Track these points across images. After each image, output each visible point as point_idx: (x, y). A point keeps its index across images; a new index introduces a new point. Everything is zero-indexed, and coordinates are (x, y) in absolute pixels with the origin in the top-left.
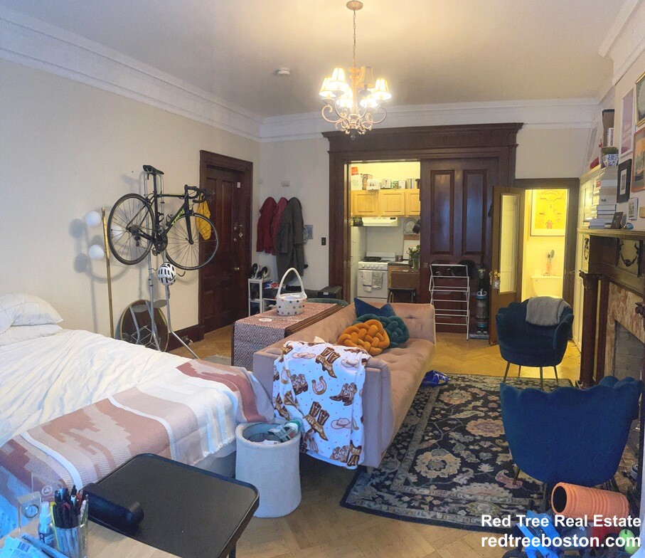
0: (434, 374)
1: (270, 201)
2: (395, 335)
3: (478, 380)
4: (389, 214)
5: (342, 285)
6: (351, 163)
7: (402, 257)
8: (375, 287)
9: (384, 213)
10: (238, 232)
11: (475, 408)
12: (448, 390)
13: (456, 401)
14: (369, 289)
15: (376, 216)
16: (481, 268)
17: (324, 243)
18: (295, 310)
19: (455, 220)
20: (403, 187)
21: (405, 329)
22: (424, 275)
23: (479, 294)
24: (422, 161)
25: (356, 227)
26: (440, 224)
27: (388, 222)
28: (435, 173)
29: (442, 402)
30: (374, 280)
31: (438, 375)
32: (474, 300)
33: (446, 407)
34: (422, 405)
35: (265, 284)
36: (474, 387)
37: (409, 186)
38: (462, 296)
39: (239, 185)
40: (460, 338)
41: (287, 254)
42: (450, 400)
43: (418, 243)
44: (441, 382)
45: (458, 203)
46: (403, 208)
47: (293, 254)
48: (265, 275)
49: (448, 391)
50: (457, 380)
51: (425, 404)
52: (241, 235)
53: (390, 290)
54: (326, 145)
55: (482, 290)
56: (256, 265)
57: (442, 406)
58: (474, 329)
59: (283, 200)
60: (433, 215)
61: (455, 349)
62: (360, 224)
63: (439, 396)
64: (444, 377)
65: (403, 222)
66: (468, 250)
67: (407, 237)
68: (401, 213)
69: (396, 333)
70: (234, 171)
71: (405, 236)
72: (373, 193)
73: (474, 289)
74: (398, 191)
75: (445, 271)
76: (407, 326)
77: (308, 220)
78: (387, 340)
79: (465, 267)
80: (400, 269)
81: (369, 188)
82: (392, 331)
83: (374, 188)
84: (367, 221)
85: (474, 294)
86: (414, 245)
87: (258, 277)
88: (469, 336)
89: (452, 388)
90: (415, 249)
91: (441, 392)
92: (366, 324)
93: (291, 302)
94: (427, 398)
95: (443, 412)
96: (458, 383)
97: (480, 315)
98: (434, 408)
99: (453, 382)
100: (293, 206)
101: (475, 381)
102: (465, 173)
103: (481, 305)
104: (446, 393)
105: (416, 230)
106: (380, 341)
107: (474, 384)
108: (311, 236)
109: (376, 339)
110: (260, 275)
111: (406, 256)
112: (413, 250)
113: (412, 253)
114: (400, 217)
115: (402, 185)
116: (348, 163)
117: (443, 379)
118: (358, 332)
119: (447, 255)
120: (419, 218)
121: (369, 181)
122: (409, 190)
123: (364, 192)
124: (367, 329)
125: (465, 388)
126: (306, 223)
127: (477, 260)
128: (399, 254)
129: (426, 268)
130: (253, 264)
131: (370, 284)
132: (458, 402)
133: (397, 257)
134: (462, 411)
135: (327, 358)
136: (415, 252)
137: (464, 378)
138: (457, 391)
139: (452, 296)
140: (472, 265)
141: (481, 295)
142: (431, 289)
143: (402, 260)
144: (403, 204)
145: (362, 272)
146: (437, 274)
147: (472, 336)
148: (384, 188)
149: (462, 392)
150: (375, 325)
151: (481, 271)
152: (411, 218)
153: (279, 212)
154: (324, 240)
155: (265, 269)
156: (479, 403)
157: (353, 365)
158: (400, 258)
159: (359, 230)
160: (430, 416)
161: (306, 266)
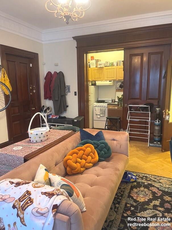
0: (127, 175)
1: (49, 73)
2: (103, 153)
3: (156, 180)
4: (109, 79)
5: (84, 116)
6: (88, 53)
7: (115, 100)
8: (101, 115)
9: (106, 79)
10: (32, 90)
11: (155, 207)
12: (136, 187)
13: (142, 199)
14: (99, 116)
15: (103, 80)
16: (157, 108)
17: (75, 95)
18: (41, 139)
19: (143, 81)
20: (116, 65)
21: (109, 149)
22: (125, 110)
23: (156, 122)
24: (125, 49)
25: (93, 86)
26: (134, 84)
27: (108, 83)
28: (132, 56)
29: (132, 198)
30: (101, 112)
31: (130, 176)
32: (153, 125)
33: (135, 204)
34: (118, 200)
35: (48, 116)
36: (154, 186)
37: (119, 64)
38: (146, 123)
39: (31, 65)
40: (144, 146)
41: (57, 100)
42: (137, 197)
43: (122, 93)
44: (132, 180)
45: (145, 71)
46: (115, 76)
47: (61, 100)
48: (48, 111)
49: (136, 189)
50: (142, 178)
51: (120, 199)
52: (34, 91)
53: (107, 118)
54: (75, 44)
55: (158, 119)
56: (44, 106)
57: (132, 202)
58: (152, 141)
59: (55, 73)
60: (130, 78)
61: (141, 153)
62: (94, 84)
63: (130, 193)
64: (134, 177)
65: (115, 83)
66: (150, 98)
67: (117, 90)
68: (115, 78)
69: (103, 152)
70: (29, 58)
71: (116, 89)
72: (101, 69)
73: (153, 119)
74: (113, 67)
75: (136, 109)
76: (110, 147)
77: (67, 83)
78: (97, 158)
79: (148, 107)
80: (114, 106)
81: (99, 66)
82: (101, 151)
83: (101, 66)
84: (98, 83)
85: (153, 121)
86: (120, 94)
87: (44, 112)
88: (149, 145)
89: (139, 185)
90: (120, 96)
91: (132, 188)
92: (83, 147)
93: (37, 134)
94: (122, 193)
95: (132, 209)
96: (143, 181)
97: (156, 133)
98: (126, 204)
99: (140, 180)
100: (60, 76)
101: (154, 181)
102: (150, 54)
103: (157, 128)
104: (135, 190)
105: (121, 86)
106: (92, 158)
107: (153, 184)
108: (69, 91)
109: (90, 157)
110: (45, 112)
111: (117, 100)
112: (119, 97)
113: (119, 99)
114: (114, 81)
115: (115, 64)
116: (87, 53)
117: (133, 179)
118: (77, 154)
119: (138, 100)
120: (123, 80)
121: (99, 63)
122: (119, 67)
123: (97, 68)
124: (84, 151)
125: (147, 187)
126: (67, 84)
127: (155, 103)
128: (113, 99)
129: (126, 107)
130: (42, 106)
131: (99, 114)
132: (142, 200)
133: (112, 100)
134: (146, 209)
135: (22, 203)
136: (120, 98)
137: (146, 177)
138: (142, 189)
139: (140, 122)
140: (152, 105)
141: (157, 123)
142: (128, 118)
143: (115, 102)
144: (115, 74)
145: (95, 108)
146: (132, 111)
147: (151, 145)
148: (106, 66)
149: (146, 190)
150: (89, 148)
151: (158, 109)
152: (119, 81)
153: (54, 79)
154: (75, 93)
155: (48, 108)
156: (157, 203)
157: (42, 214)
158: (114, 101)
159: (95, 87)
160: (124, 212)
161: (67, 106)
